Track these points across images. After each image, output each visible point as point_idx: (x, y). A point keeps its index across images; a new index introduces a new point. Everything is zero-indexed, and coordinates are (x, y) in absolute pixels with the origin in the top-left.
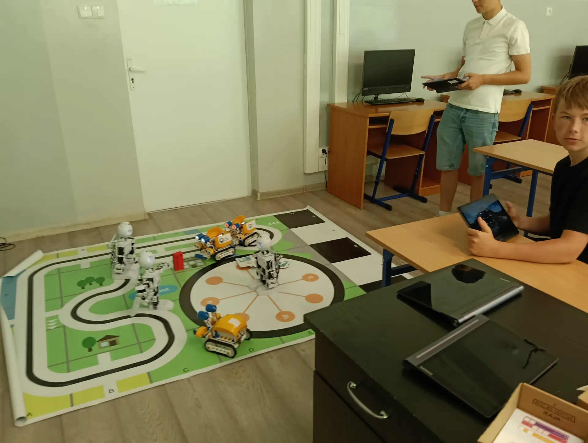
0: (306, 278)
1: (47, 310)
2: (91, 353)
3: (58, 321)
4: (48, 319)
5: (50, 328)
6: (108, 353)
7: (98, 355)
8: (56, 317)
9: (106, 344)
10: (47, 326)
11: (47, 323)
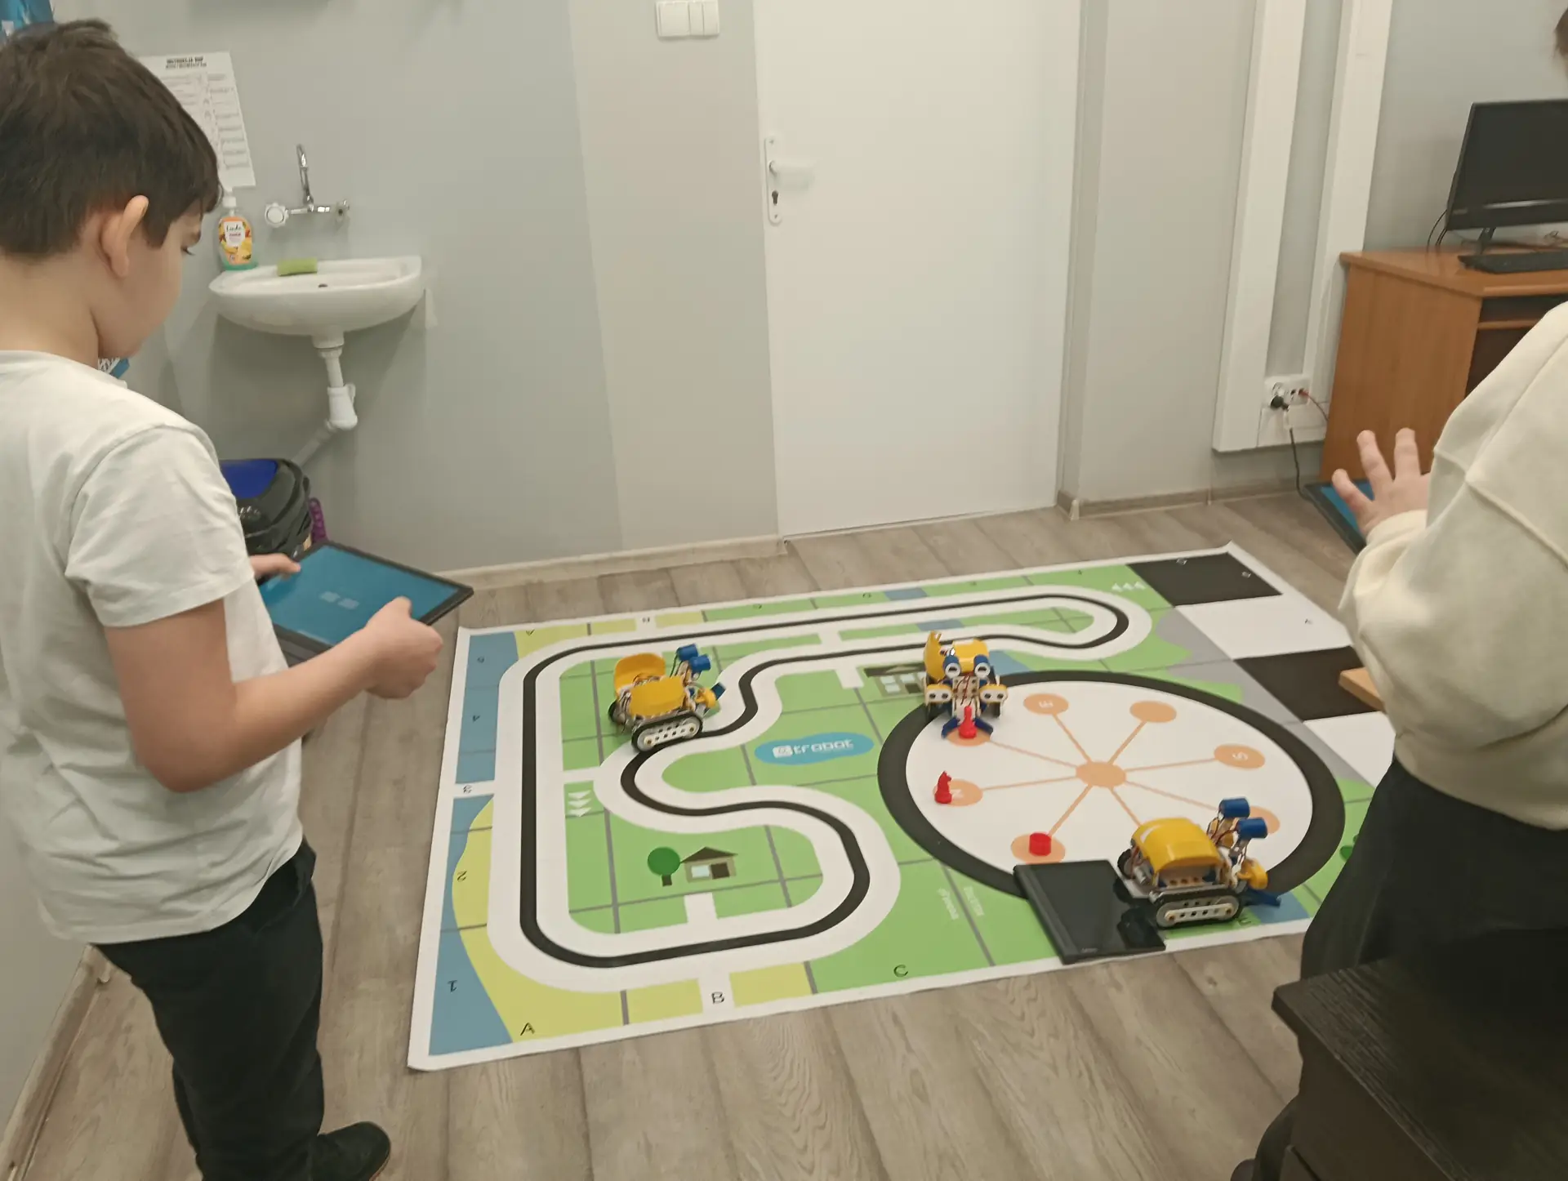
0: (1226, 754)
1: (568, 766)
2: (668, 890)
3: (592, 795)
4: (570, 788)
5: (573, 812)
6: (710, 895)
7: (687, 899)
8: (588, 786)
9: (702, 870)
10: (568, 808)
11: (567, 799)
